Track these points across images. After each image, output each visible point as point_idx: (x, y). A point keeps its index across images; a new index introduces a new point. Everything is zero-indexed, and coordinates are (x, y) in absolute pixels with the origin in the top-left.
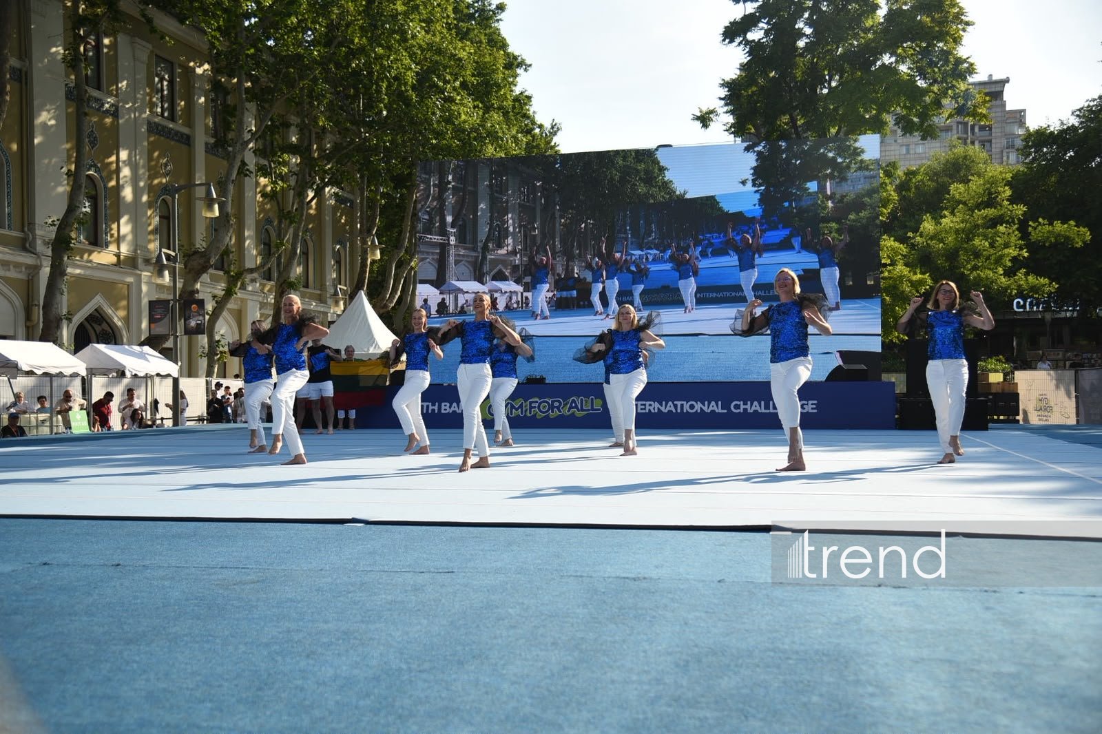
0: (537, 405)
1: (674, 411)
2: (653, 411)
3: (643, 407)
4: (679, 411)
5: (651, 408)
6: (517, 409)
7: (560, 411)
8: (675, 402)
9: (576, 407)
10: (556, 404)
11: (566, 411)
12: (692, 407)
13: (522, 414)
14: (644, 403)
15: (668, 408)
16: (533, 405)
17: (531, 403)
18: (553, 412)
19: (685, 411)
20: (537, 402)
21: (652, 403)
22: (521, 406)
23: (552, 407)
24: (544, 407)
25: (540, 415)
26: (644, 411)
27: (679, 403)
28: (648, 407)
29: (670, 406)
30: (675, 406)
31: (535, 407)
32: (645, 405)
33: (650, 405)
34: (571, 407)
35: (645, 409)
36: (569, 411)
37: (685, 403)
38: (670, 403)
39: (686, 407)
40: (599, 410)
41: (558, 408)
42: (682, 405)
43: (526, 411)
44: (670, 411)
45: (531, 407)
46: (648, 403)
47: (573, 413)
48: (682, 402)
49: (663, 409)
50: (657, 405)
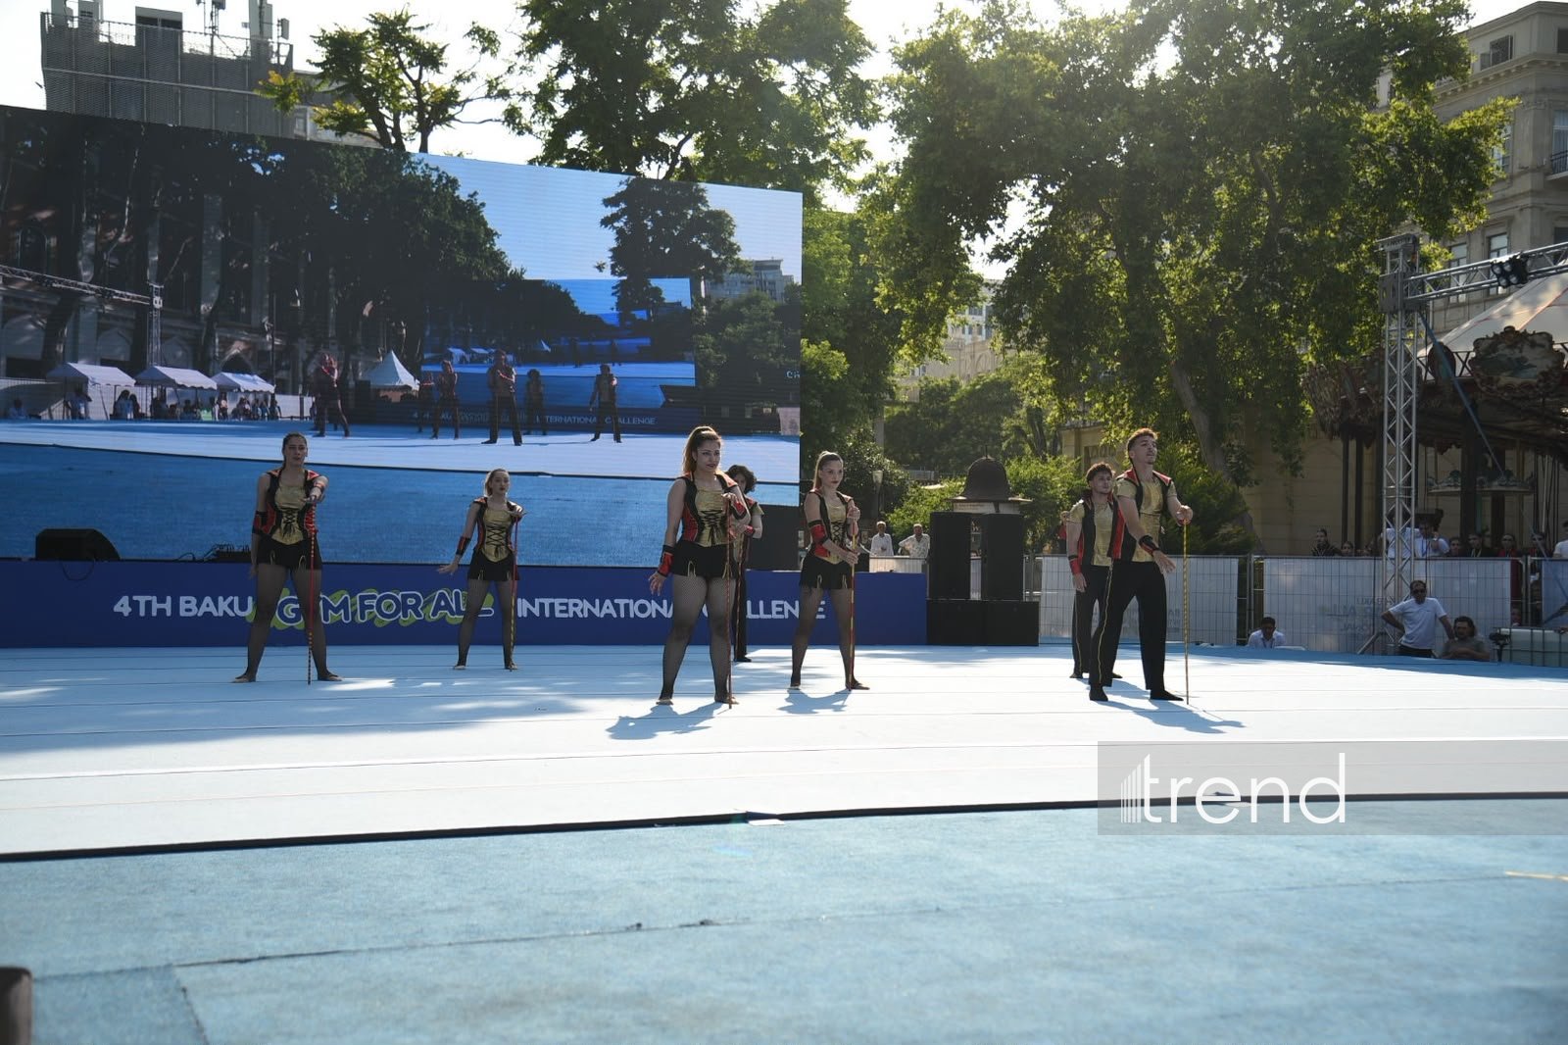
0: (374, 602)
1: (615, 616)
2: (580, 616)
3: (564, 608)
4: (622, 615)
5: (578, 610)
6: (336, 610)
7: (418, 615)
8: (616, 601)
9: (448, 607)
10: (411, 601)
11: (429, 614)
12: (643, 609)
13: (347, 618)
14: (565, 601)
15: (605, 611)
16: (366, 602)
17: (362, 599)
18: (405, 615)
19: (632, 615)
20: (374, 597)
21: (577, 601)
22: (344, 605)
23: (403, 607)
24: (391, 605)
25: (382, 621)
26: (565, 615)
27: (622, 602)
28: (572, 609)
29: (608, 608)
30: (617, 607)
31: (371, 607)
32: (566, 604)
33: (575, 605)
34: (438, 608)
35: (566, 611)
36: (434, 614)
37: (631, 601)
38: (608, 602)
39: (634, 609)
40: (490, 612)
41: (414, 608)
42: (627, 606)
43: (354, 613)
44: (608, 615)
45: (363, 607)
46: (571, 601)
47: (443, 619)
48: (627, 601)
49: (596, 611)
50: (586, 605)
